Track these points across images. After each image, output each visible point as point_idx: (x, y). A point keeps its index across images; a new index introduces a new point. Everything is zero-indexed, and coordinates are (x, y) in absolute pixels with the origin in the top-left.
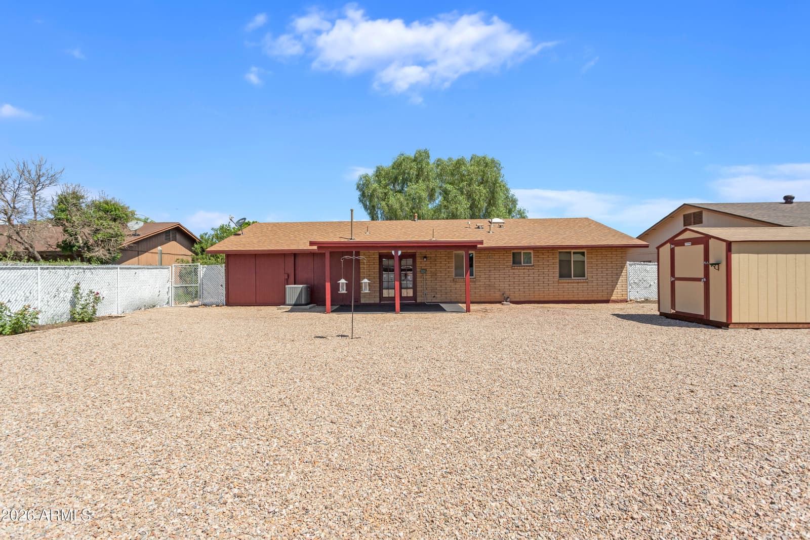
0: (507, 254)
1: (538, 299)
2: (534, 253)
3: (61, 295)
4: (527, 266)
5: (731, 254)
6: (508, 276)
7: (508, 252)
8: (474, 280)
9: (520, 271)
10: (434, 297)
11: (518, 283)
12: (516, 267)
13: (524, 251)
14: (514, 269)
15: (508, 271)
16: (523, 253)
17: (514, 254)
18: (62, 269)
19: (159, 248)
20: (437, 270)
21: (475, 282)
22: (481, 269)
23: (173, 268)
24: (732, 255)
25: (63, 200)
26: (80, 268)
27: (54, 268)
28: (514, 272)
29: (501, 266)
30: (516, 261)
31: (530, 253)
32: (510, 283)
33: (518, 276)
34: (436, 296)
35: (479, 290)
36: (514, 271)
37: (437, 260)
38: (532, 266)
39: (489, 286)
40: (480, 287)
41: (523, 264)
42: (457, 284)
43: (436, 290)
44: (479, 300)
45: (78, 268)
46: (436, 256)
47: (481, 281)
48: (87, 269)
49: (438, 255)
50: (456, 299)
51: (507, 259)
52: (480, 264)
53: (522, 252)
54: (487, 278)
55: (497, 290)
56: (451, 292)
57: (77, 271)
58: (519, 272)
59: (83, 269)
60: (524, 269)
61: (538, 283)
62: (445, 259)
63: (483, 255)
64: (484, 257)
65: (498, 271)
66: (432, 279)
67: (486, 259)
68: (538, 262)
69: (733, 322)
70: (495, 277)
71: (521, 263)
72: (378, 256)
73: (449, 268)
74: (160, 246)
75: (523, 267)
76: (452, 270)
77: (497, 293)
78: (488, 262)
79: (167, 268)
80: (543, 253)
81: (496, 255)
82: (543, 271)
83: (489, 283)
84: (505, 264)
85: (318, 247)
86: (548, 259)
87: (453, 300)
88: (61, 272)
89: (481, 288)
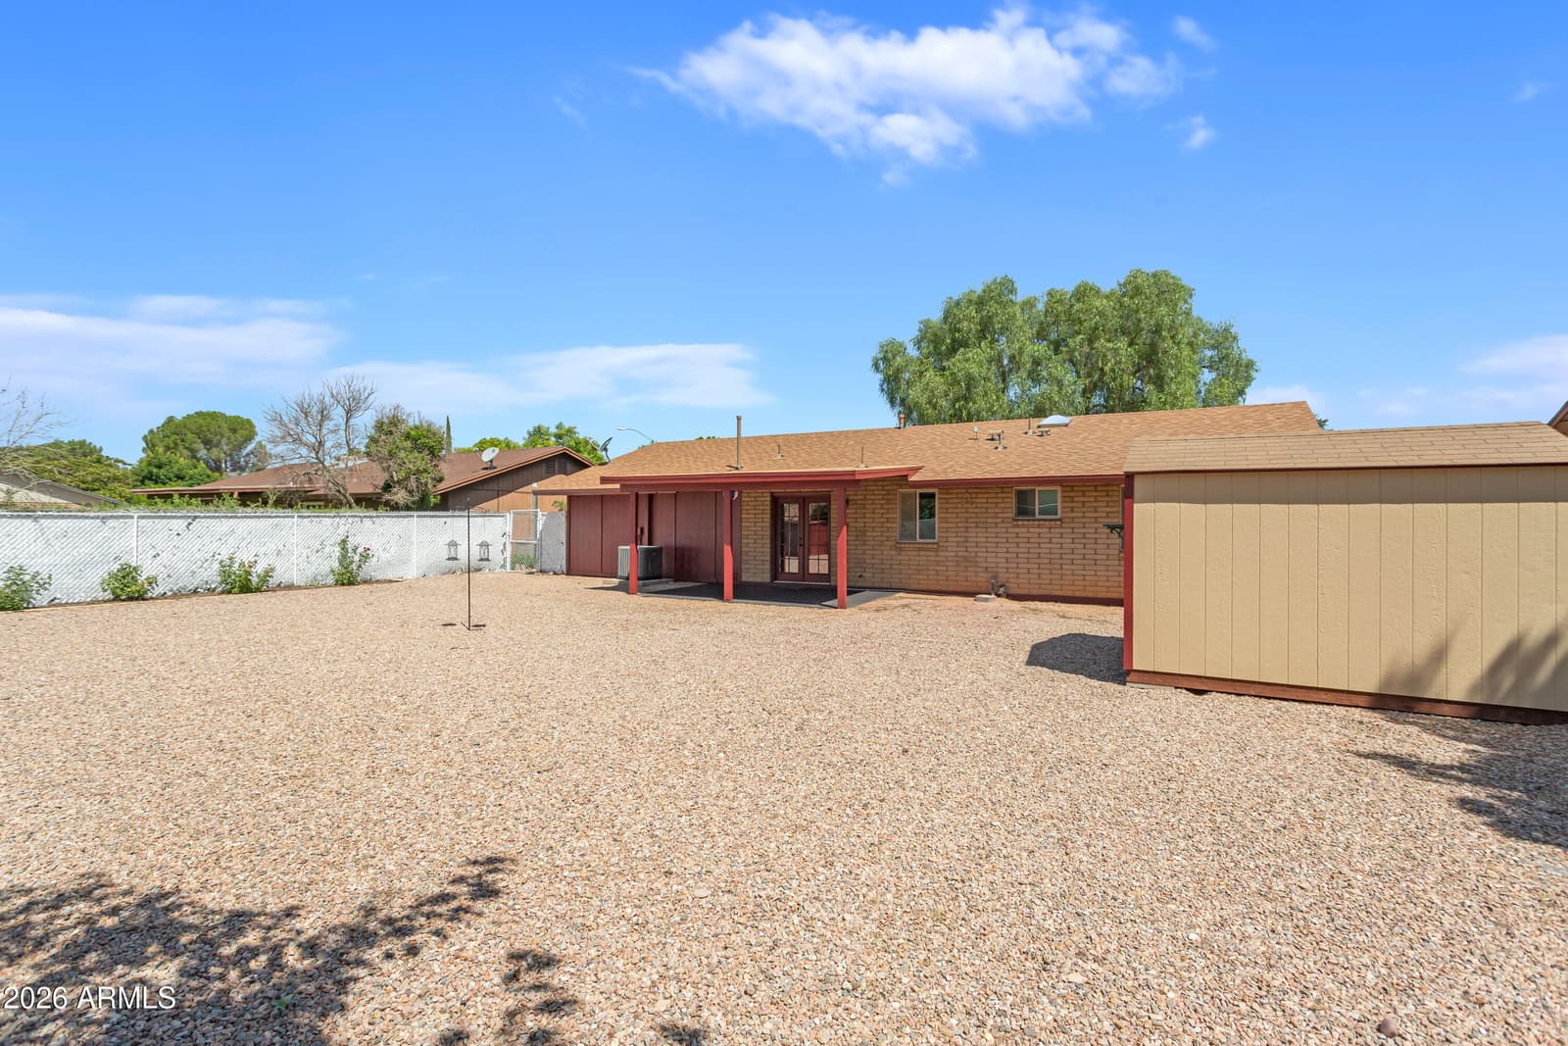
0: (1003, 495)
1: (1070, 594)
2: (1063, 491)
3: (327, 550)
4: (1045, 520)
5: (1133, 503)
6: (1005, 540)
7: (1005, 490)
8: (935, 546)
9: (1031, 530)
10: (861, 576)
11: (1026, 555)
12: (1020, 523)
13: (1041, 488)
14: (1018, 526)
15: (1004, 530)
16: (1039, 491)
17: (1019, 493)
18: (329, 517)
19: (535, 485)
20: (867, 525)
21: (937, 550)
22: (949, 525)
23: (512, 515)
24: (1135, 505)
25: (379, 426)
26: (356, 516)
27: (318, 517)
28: (1017, 534)
29: (989, 520)
30: (1024, 510)
31: (1056, 491)
32: (1008, 555)
33: (1026, 540)
34: (864, 574)
35: (944, 568)
36: (1017, 530)
37: (867, 506)
38: (1058, 520)
39: (966, 559)
40: (947, 561)
41: (1037, 516)
42: (903, 553)
43: (865, 562)
44: (944, 588)
45: (352, 516)
46: (865, 499)
47: (949, 549)
48: (365, 517)
49: (868, 497)
50: (901, 582)
51: (1002, 505)
52: (948, 515)
53: (1037, 489)
54: (961, 544)
55: (981, 570)
56: (891, 568)
57: (350, 520)
58: (1028, 531)
59: (360, 517)
60: (1039, 526)
61: (1072, 557)
62: (882, 505)
63: (955, 496)
64: (957, 501)
65: (984, 530)
66: (857, 543)
67: (960, 506)
68: (1072, 511)
69: (1134, 668)
70: (977, 543)
71: (1034, 514)
72: (769, 499)
73: (888, 522)
74: (537, 481)
75: (1036, 523)
76: (894, 525)
77: (981, 574)
78: (964, 510)
79: (503, 516)
80: (1083, 492)
81: (979, 496)
82: (1083, 531)
83: (966, 554)
84: (1000, 515)
85: (621, 485)
86: (1095, 504)
87: (893, 586)
88: (328, 521)
89: (950, 564)
